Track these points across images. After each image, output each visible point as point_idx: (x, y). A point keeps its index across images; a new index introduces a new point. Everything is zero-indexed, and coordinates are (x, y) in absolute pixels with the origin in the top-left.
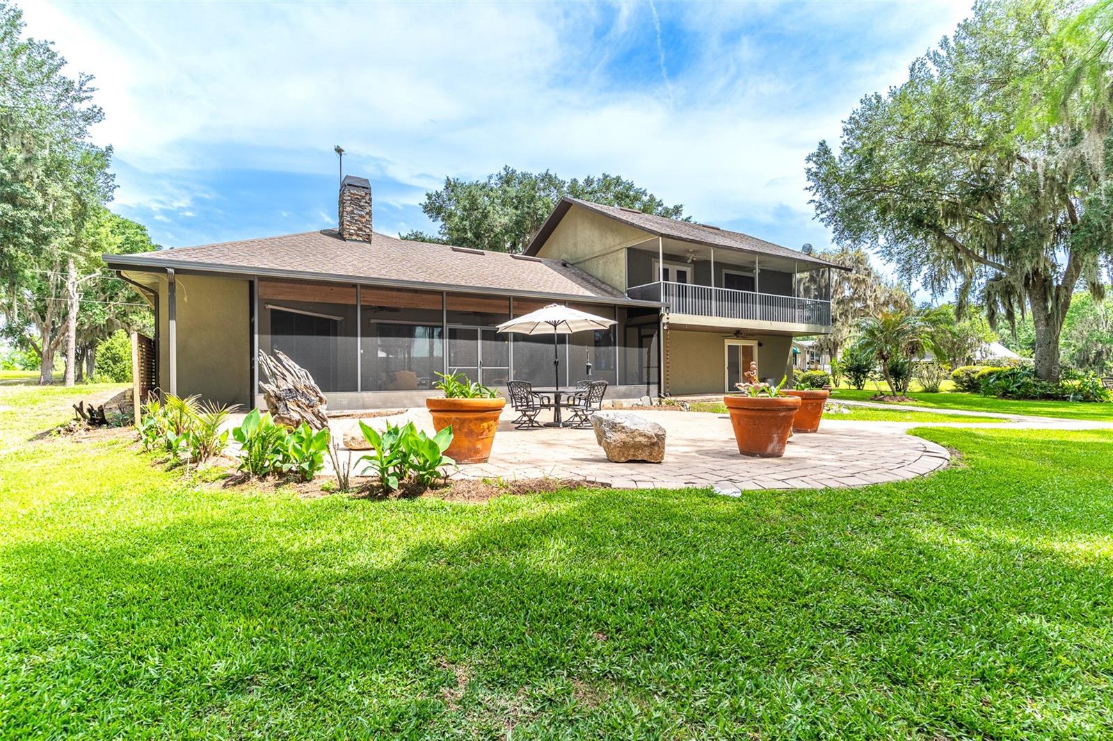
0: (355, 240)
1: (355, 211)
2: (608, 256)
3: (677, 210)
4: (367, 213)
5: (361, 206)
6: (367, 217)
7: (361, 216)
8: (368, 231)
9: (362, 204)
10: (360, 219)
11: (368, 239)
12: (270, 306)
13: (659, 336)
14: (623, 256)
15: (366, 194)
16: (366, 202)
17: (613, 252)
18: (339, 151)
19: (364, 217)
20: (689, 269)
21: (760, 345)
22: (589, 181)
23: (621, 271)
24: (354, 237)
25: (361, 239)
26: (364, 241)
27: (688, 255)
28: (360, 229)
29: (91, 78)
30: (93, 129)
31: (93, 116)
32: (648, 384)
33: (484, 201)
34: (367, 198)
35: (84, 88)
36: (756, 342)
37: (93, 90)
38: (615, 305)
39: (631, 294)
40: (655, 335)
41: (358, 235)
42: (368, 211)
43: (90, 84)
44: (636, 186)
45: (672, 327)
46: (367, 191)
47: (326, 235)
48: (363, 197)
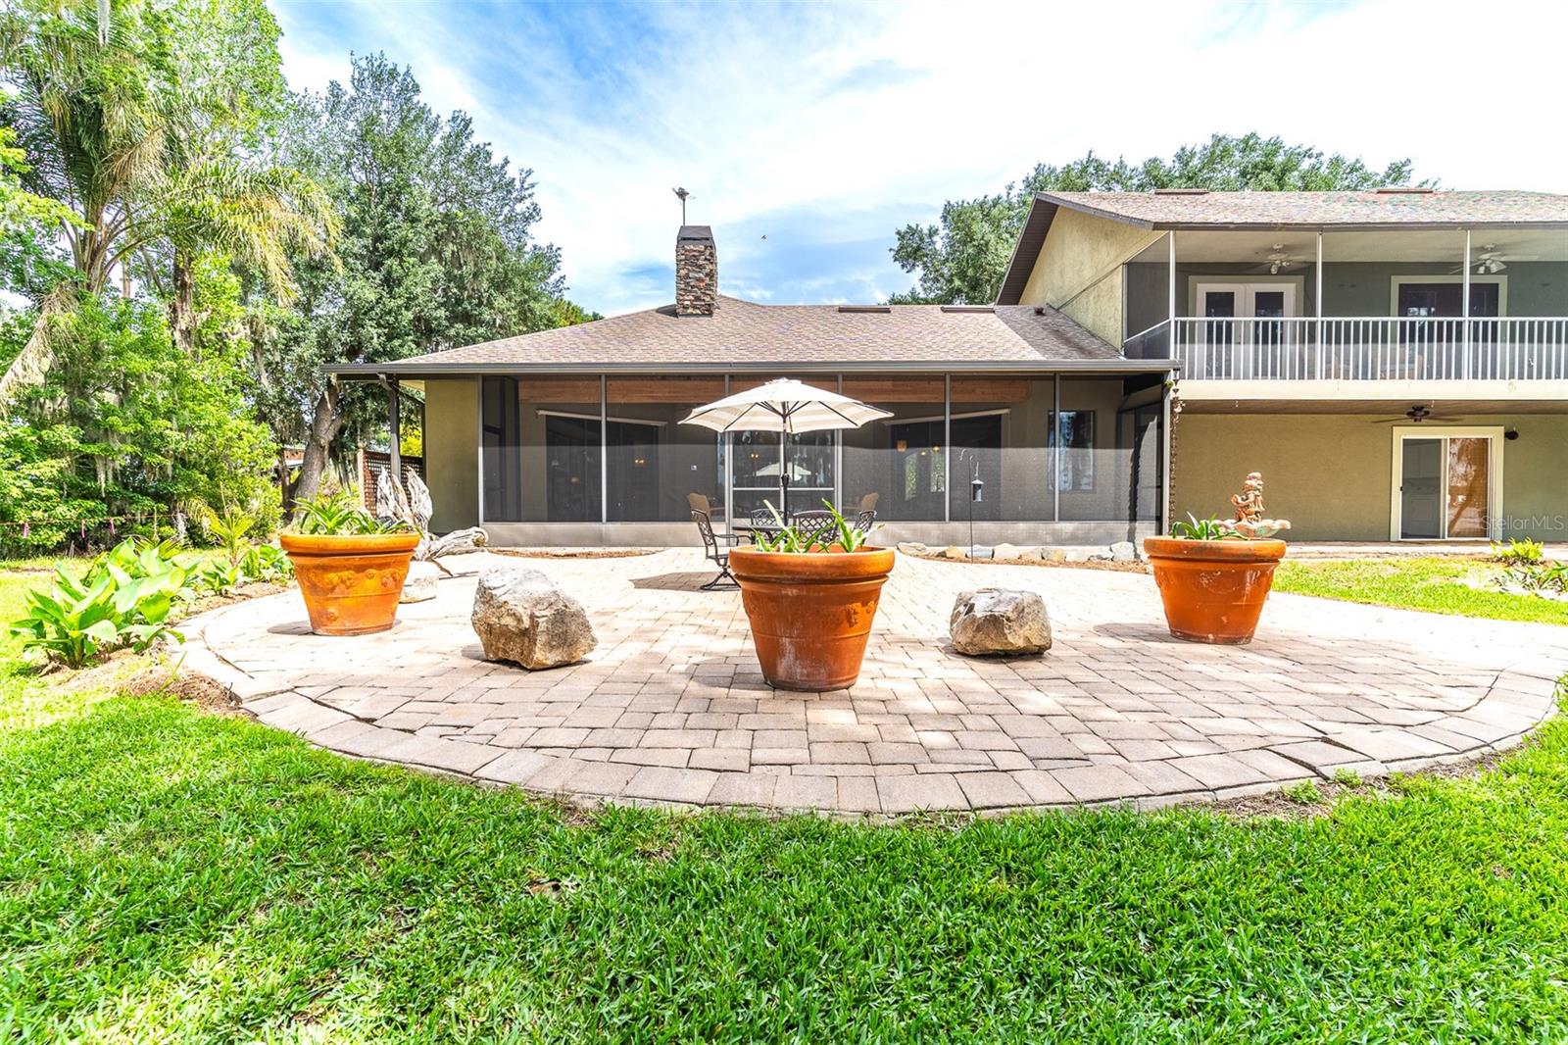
0: (691, 315)
1: (691, 275)
2: (1100, 284)
3: (1397, 171)
4: (707, 275)
5: (699, 266)
6: (707, 280)
7: (700, 280)
8: (707, 299)
9: (701, 262)
10: (698, 284)
11: (708, 311)
12: (542, 412)
13: (1160, 426)
14: (1118, 280)
15: (706, 247)
16: (706, 259)
17: (1106, 276)
18: (682, 194)
19: (703, 281)
20: (1292, 286)
21: (1510, 435)
22: (1183, 157)
23: (1116, 309)
24: (690, 311)
25: (698, 312)
26: (703, 314)
27: (1273, 257)
28: (697, 299)
29: (529, 172)
30: (533, 228)
31: (533, 214)
32: (1133, 518)
33: (982, 229)
34: (708, 252)
35: (526, 186)
36: (1502, 429)
37: (533, 186)
38: (1055, 373)
39: (1130, 353)
40: (1153, 424)
41: (695, 307)
42: (707, 271)
43: (529, 181)
44: (1289, 143)
45: (1194, 408)
46: (708, 243)
47: (662, 313)
48: (702, 253)
